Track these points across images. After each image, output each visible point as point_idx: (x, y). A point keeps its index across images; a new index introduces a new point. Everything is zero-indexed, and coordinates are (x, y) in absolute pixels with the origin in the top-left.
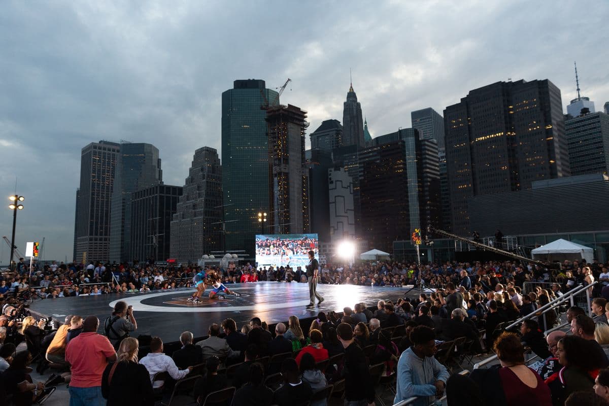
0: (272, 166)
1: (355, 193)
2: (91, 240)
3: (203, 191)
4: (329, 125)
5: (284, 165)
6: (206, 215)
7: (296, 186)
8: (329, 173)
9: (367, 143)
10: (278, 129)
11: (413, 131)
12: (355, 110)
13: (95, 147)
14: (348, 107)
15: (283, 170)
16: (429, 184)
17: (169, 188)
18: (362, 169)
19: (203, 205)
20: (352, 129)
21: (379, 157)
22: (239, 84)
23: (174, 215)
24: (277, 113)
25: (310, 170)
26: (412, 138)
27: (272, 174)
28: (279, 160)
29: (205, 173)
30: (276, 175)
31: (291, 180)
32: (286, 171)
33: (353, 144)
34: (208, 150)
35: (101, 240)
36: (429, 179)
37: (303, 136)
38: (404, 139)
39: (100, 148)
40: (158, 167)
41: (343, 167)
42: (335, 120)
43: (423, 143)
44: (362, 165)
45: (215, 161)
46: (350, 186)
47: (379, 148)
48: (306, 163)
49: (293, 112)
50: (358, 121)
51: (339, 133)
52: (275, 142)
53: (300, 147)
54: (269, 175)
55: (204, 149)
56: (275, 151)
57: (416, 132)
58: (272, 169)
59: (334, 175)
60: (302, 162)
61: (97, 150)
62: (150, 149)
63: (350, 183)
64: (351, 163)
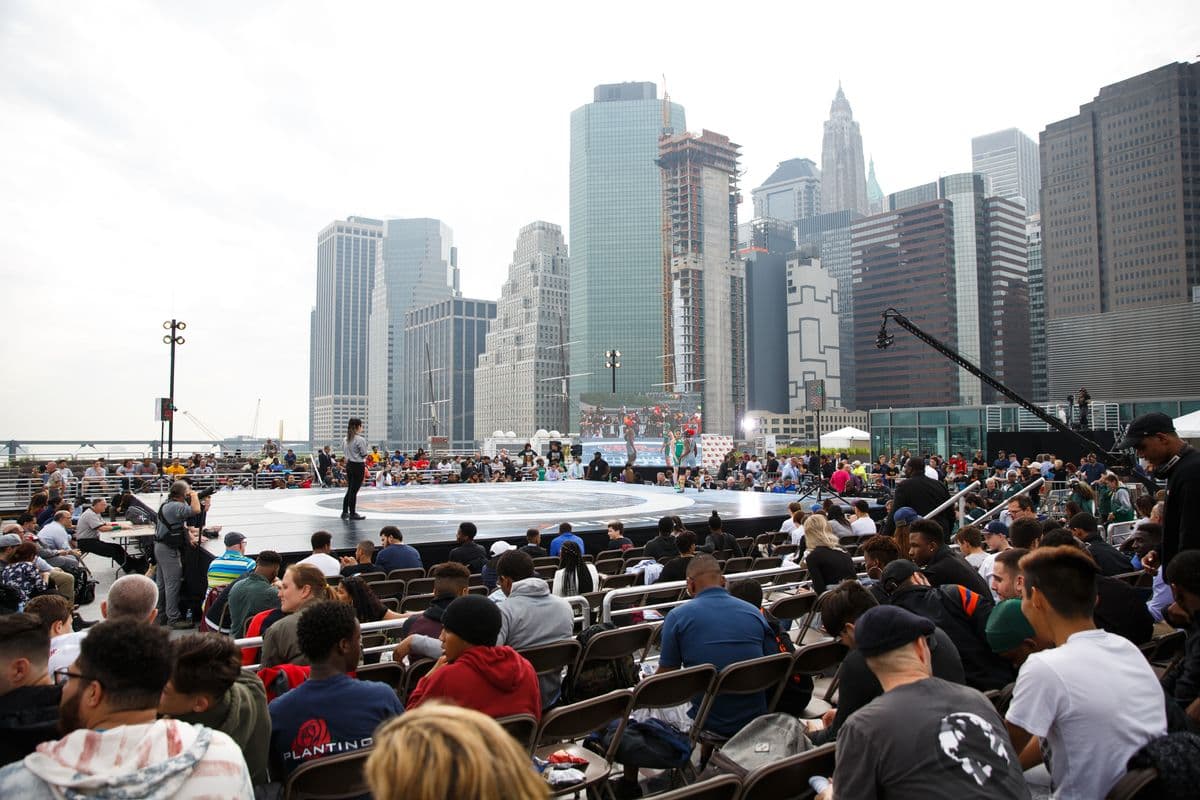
0: (670, 259)
1: (842, 312)
2: (337, 402)
3: (535, 310)
4: (792, 169)
5: (694, 254)
6: (540, 357)
7: (719, 297)
8: (788, 270)
9: (874, 206)
10: (683, 180)
11: (972, 180)
12: (847, 137)
13: (340, 230)
14: (833, 131)
15: (692, 266)
16: (1003, 293)
17: (470, 304)
18: (860, 262)
19: (534, 336)
20: (841, 178)
21: (896, 236)
22: (610, 94)
23: (481, 356)
24: (679, 148)
25: (749, 264)
26: (968, 194)
27: (669, 273)
28: (685, 244)
30: (677, 276)
31: (708, 285)
32: (699, 267)
33: (843, 209)
34: (543, 229)
35: (353, 402)
36: (1005, 284)
37: (734, 193)
38: (950, 197)
39: (349, 231)
40: (452, 264)
41: (817, 257)
42: (806, 160)
43: (991, 205)
44: (860, 253)
45: (558, 248)
46: (831, 298)
47: (896, 217)
48: (740, 250)
49: (712, 146)
50: (853, 160)
51: (813, 187)
52: (676, 208)
53: (728, 217)
54: (663, 276)
55: (537, 225)
56: (676, 226)
57: (978, 182)
58: (669, 264)
59: (799, 274)
60: (731, 249)
61: (345, 234)
62: (438, 230)
63: (833, 291)
64: (836, 249)
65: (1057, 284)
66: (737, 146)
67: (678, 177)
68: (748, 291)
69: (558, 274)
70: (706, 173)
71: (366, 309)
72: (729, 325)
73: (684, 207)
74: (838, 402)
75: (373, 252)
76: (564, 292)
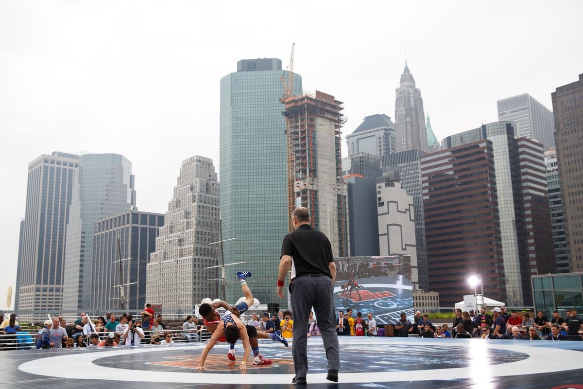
0: (293, 181)
1: (417, 220)
2: (38, 290)
3: (193, 220)
4: (374, 122)
5: (311, 179)
6: (197, 254)
7: (329, 210)
8: (378, 190)
9: (432, 148)
10: (302, 126)
11: (505, 126)
12: (412, 99)
13: (46, 161)
14: (402, 95)
15: (309, 187)
16: (529, 205)
17: (144, 216)
18: (427, 185)
19: (193, 239)
20: (409, 127)
21: (451, 166)
22: (248, 66)
23: (152, 254)
24: (299, 104)
25: (350, 186)
26: (503, 136)
27: (293, 193)
28: (304, 172)
29: (196, 194)
30: (298, 194)
31: (321, 201)
32: (315, 188)
33: (411, 149)
34: (200, 161)
35: (51, 290)
36: (531, 198)
37: (338, 136)
38: (490, 138)
39: (53, 162)
40: (130, 187)
41: (398, 181)
42: (384, 115)
43: (520, 143)
44: (426, 178)
45: (210, 176)
46: (409, 210)
47: (449, 153)
48: (343, 176)
49: (322, 102)
50: (417, 115)
51: (389, 134)
52: (297, 145)
53: (335, 153)
54: (288, 195)
55: (195, 159)
56: (298, 158)
57: (510, 129)
58: (293, 185)
59: (386, 193)
60: (337, 175)
61: (49, 165)
62: (121, 162)
63: (410, 205)
64: (409, 176)
65: (571, 198)
66: (341, 103)
67: (299, 123)
68: (349, 206)
69: (210, 194)
70: (319, 121)
71: (64, 219)
72: (336, 230)
73: (304, 145)
74: (417, 286)
75: (71, 177)
76: (215, 207)
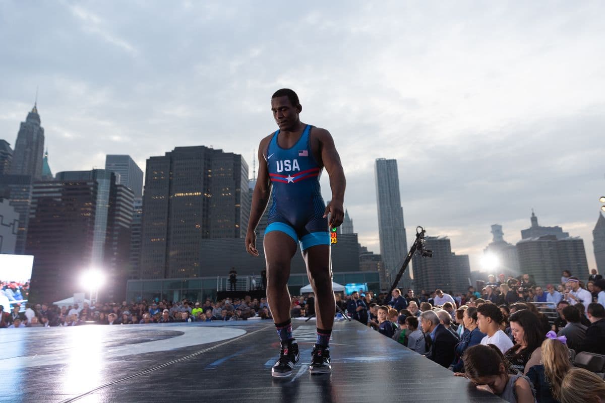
1: (20, 233)
9: (44, 177)
11: (110, 174)
12: (35, 135)
14: (25, 129)
20: (27, 157)
21: (60, 195)
26: (107, 180)
33: (25, 174)
38: (98, 180)
41: (8, 198)
42: (3, 141)
43: (118, 188)
44: (35, 200)
46: (14, 224)
47: (62, 185)
50: (37, 148)
51: (6, 158)
57: (113, 178)
63: (15, 220)
